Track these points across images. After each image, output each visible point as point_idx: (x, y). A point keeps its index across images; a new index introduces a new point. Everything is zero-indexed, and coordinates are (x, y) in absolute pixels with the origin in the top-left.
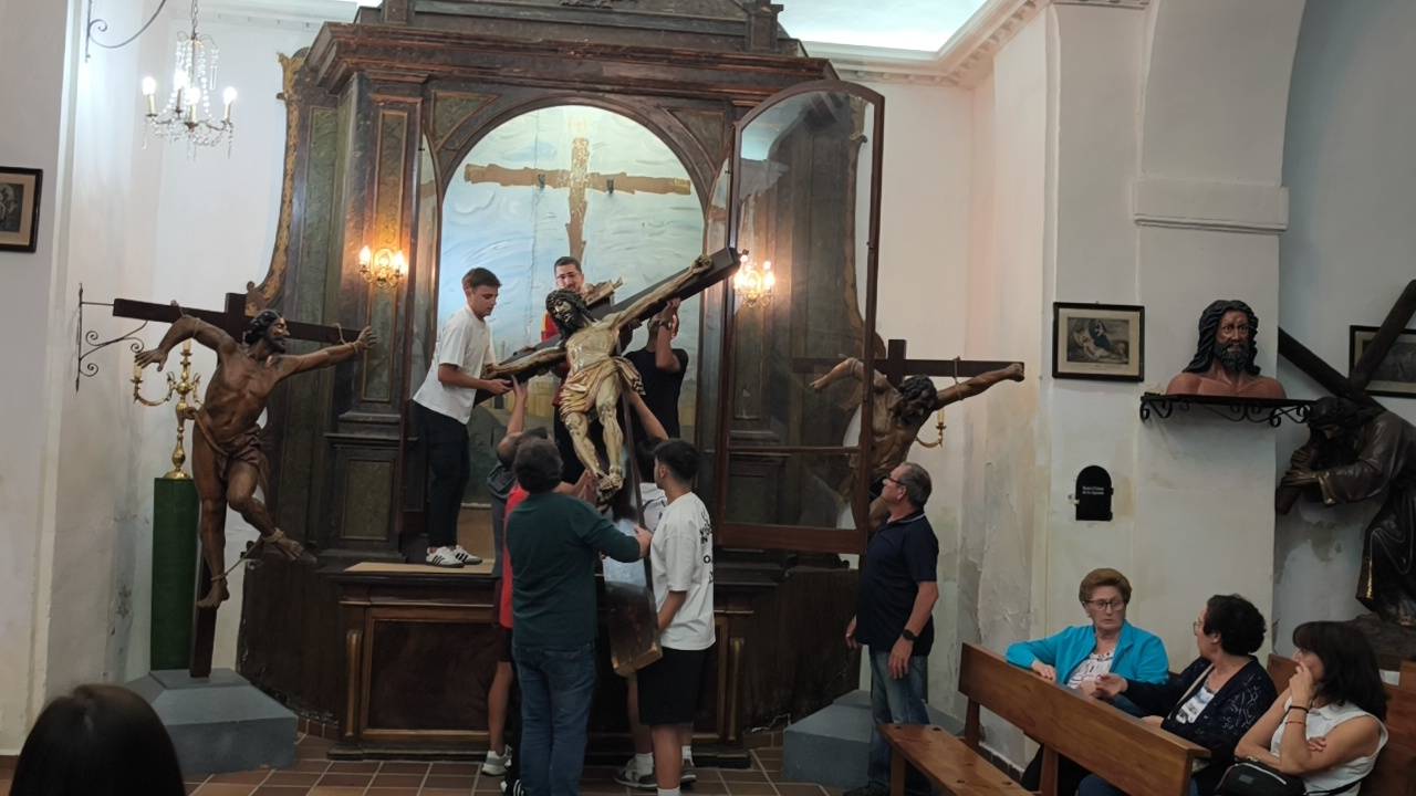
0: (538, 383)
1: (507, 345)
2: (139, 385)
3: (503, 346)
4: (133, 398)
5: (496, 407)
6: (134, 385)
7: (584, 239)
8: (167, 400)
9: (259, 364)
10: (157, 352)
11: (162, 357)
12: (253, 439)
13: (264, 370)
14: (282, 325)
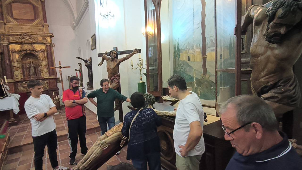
0: (197, 52)
1: (189, 42)
3: (189, 43)
5: (188, 61)
7: (205, 2)
8: (138, 68)
9: (112, 62)
10: (101, 63)
11: (101, 64)
12: (115, 77)
13: (113, 63)
14: (113, 53)
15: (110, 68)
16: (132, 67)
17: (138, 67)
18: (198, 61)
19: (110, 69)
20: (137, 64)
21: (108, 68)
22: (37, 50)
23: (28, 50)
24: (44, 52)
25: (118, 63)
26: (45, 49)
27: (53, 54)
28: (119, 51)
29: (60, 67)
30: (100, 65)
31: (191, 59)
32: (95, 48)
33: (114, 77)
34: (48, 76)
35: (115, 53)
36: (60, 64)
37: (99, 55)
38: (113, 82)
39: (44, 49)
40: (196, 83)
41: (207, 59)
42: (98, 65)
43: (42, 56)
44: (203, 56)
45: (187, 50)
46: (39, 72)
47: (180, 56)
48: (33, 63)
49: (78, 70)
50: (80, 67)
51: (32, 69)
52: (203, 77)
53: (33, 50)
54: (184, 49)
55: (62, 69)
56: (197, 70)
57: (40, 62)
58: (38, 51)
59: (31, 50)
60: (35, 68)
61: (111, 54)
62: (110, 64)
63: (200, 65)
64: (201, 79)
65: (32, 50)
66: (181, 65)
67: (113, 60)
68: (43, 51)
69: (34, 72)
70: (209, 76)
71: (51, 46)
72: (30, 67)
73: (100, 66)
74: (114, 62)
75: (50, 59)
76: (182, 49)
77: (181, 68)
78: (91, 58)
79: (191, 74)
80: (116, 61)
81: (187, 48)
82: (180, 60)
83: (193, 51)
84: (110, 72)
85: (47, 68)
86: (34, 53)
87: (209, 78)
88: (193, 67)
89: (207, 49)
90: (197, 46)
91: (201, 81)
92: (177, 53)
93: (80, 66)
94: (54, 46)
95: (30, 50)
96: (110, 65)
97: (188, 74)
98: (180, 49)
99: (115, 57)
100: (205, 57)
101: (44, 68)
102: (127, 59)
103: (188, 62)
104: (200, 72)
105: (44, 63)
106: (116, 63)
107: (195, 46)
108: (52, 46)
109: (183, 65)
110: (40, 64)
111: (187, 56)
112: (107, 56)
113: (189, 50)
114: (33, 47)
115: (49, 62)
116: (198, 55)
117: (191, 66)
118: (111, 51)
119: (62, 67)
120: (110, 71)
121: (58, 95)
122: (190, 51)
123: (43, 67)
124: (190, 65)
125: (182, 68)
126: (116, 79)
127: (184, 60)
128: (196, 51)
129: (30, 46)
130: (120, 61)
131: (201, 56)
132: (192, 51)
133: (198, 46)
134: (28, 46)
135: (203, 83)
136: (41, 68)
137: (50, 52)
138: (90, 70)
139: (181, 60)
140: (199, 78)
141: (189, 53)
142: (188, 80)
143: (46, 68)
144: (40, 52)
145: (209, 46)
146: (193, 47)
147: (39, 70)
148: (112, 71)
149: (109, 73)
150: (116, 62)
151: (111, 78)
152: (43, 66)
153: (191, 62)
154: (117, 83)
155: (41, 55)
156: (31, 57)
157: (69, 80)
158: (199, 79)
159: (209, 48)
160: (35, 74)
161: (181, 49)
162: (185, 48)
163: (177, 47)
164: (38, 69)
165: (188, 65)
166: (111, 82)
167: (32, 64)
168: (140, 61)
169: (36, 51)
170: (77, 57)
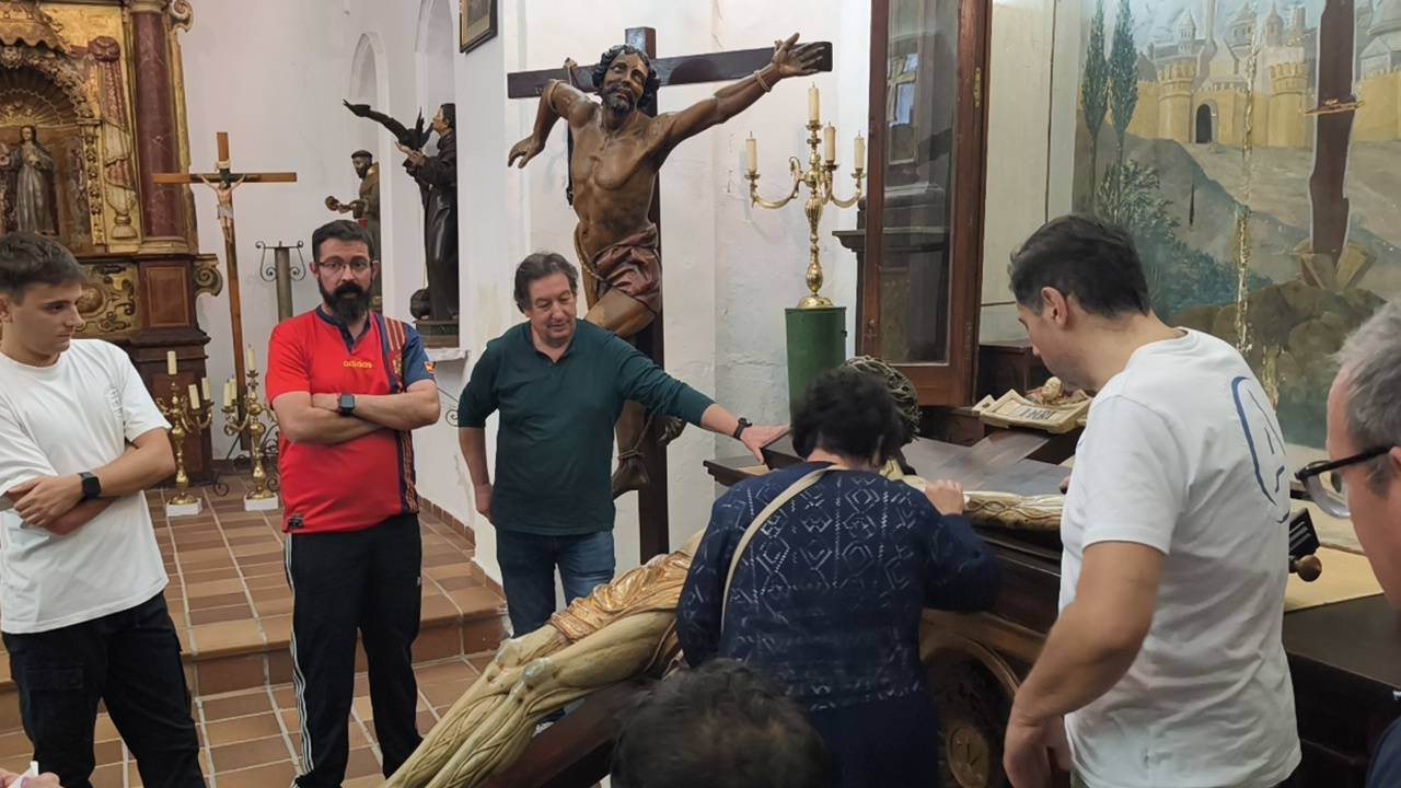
0: (1272, 68)
2: (756, 181)
4: (751, 200)
5: (1199, 141)
6: (750, 181)
8: (792, 197)
9: (611, 136)
10: (529, 139)
11: (528, 148)
12: (629, 253)
13: (617, 144)
14: (623, 67)
15: (597, 183)
16: (753, 187)
17: (797, 189)
18: (1282, 142)
19: (596, 189)
20: (793, 168)
21: (584, 181)
22: (67, 50)
23: (6, 42)
24: (113, 60)
25: (651, 144)
26: (120, 40)
27: (176, 80)
28: (669, 60)
29: (225, 172)
30: (518, 160)
31: (1223, 129)
32: (493, 32)
33: (622, 252)
34: (135, 237)
35: (641, 66)
36: (224, 153)
37: (521, 85)
38: (609, 286)
39: (115, 44)
40: (1247, 318)
41: (1358, 123)
42: (507, 160)
43: (96, 89)
44: (1321, 105)
45: (1199, 56)
46: (74, 209)
47: (1138, 104)
48: (34, 140)
49: (345, 208)
50: (361, 180)
51: (31, 181)
52: (1310, 266)
53: (41, 45)
54: (1173, 50)
55: (240, 190)
56: (1262, 216)
57: (87, 135)
58: (78, 53)
59: (28, 47)
60: (47, 175)
61: (611, 76)
62: (596, 153)
63: (1292, 175)
64: (1297, 289)
65: (32, 43)
66: (1136, 173)
67: (617, 122)
68: (105, 53)
69: (40, 202)
70: (1362, 259)
71: (166, 20)
72: (17, 168)
73: (522, 165)
74: (628, 135)
75: (157, 117)
76: (1151, 48)
77: (1133, 197)
78: (449, 111)
79: (1217, 249)
80: (642, 132)
81: (1197, 38)
82: (1137, 141)
83: (1242, 67)
84: (592, 208)
85: (133, 183)
86: (47, 64)
87: (1360, 274)
88: (1232, 193)
89: (1361, 49)
90: (1276, 24)
91: (1291, 299)
92: (1110, 83)
93: (362, 173)
94: (186, 21)
95: (20, 43)
96: (594, 159)
97: (1192, 247)
98: (1141, 48)
99: (636, 100)
100: (1344, 107)
101: (114, 182)
102: (723, 121)
103: (1194, 149)
104: (1294, 234)
105: (114, 143)
106: (645, 145)
107: (1260, 23)
108: (175, 20)
109: (1155, 172)
110: (85, 147)
111: (1191, 105)
112: (579, 92)
113: (1207, 59)
114: (46, 22)
115: (147, 137)
116: (1284, 99)
117: (1223, 182)
118: (606, 50)
119: (235, 178)
120: (597, 202)
121: (203, 380)
122: (1222, 66)
123: (103, 172)
124: (1210, 174)
125: (1140, 201)
126: (636, 268)
127: (1168, 137)
128: (1271, 62)
129: (23, 15)
130: (668, 134)
131: (1309, 100)
132: (1237, 61)
133: (1290, 19)
134: (13, 14)
135: (1310, 317)
136: (91, 177)
137: (156, 62)
138: (439, 198)
139: (1142, 135)
140: (1278, 281)
141: (1207, 84)
142: (1184, 297)
143: (125, 180)
144: (88, 64)
145: (1376, 22)
146: (1243, 30)
147: (77, 196)
148: (605, 201)
149: (585, 217)
150: (642, 136)
151: (598, 257)
152: (108, 165)
153: (1220, 151)
154: (640, 298)
155: (90, 83)
156: (25, 98)
157: (277, 277)
158: (1278, 289)
159: (1377, 39)
160: (49, 219)
161: (1146, 53)
162: (1177, 39)
163: (1113, 30)
164: (73, 181)
165: (1196, 176)
166: (599, 282)
167: (29, 145)
168: (815, 143)
169: (58, 52)
170: (352, 103)
